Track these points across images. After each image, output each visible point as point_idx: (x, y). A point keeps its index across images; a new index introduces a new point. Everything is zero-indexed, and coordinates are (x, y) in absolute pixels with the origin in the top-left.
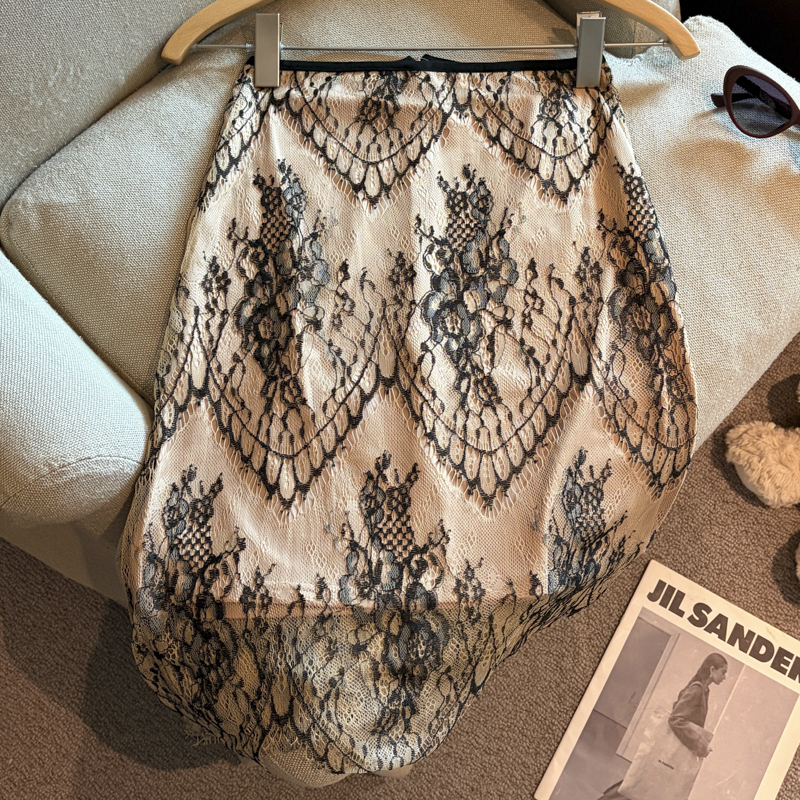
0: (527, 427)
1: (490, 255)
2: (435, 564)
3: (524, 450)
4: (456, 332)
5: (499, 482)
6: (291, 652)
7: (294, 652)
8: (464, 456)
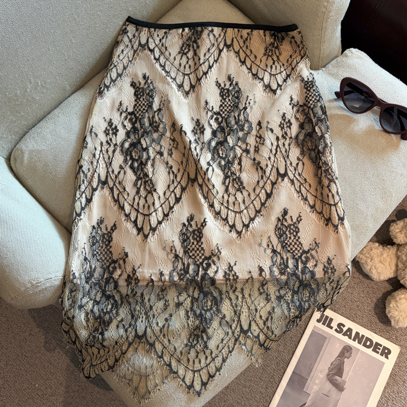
0: (257, 199)
1: (240, 118)
2: (215, 264)
3: (256, 209)
4: (224, 156)
5: (244, 225)
6: (147, 305)
7: (149, 306)
8: (228, 214)
